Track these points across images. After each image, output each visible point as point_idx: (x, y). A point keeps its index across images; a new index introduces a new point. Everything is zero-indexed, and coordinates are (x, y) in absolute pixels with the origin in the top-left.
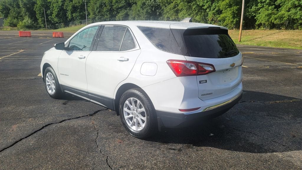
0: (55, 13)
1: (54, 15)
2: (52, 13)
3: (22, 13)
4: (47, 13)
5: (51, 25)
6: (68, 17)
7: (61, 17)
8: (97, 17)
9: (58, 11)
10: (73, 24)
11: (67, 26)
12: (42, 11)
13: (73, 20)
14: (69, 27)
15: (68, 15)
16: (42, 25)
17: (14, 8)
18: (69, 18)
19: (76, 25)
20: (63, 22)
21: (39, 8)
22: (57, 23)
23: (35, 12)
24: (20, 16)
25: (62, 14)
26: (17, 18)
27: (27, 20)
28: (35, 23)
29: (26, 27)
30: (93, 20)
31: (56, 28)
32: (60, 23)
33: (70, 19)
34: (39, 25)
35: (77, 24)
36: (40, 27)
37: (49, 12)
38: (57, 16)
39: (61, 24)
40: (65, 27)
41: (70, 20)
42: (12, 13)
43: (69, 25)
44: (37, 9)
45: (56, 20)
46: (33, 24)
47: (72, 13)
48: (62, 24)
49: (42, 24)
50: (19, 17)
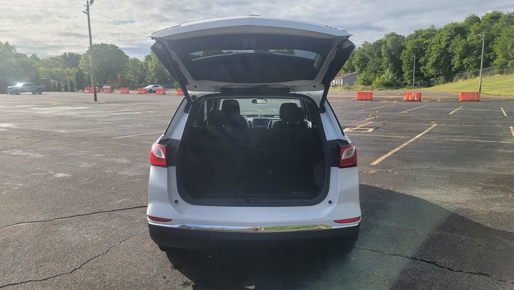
0: (432, 60)
1: (429, 64)
2: (426, 61)
3: (383, 65)
4: (420, 61)
5: (424, 81)
6: (453, 66)
7: (442, 66)
8: (511, 61)
9: (438, 56)
10: (460, 77)
11: (450, 81)
12: (412, 59)
13: (461, 70)
14: (452, 82)
15: (454, 63)
16: (409, 82)
17: (374, 58)
18: (455, 67)
19: (466, 78)
20: (442, 75)
21: (408, 55)
22: (433, 76)
23: (402, 61)
24: (380, 69)
25: (443, 62)
26: (376, 72)
27: (388, 75)
28: (398, 79)
29: (385, 85)
30: (502, 68)
31: (429, 86)
32: (437, 76)
33: (456, 69)
34: (404, 81)
35: (469, 76)
36: (406, 84)
37: (422, 60)
38: (435, 65)
39: (440, 79)
40: (445, 83)
41: (457, 71)
42: (371, 66)
43: (453, 79)
44: (404, 57)
45: (432, 71)
46: (394, 80)
47: (462, 58)
48: (442, 78)
49: (409, 79)
50: (379, 71)
